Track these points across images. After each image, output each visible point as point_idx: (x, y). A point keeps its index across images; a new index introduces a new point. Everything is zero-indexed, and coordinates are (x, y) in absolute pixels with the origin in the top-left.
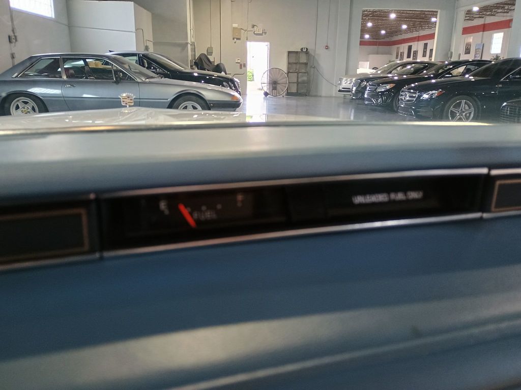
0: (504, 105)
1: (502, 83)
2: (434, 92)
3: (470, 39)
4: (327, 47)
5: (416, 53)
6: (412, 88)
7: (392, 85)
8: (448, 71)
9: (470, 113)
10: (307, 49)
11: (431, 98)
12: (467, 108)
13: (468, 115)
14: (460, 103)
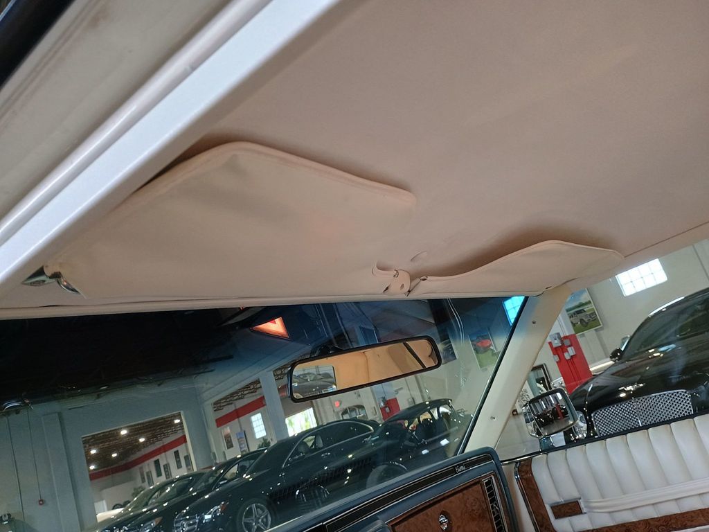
0: (297, 493)
1: (284, 470)
2: (216, 508)
3: (227, 430)
4: (42, 502)
5: (167, 467)
6: (187, 514)
7: (158, 520)
8: (222, 477)
9: (266, 517)
10: (9, 515)
11: (215, 516)
12: (260, 512)
13: (265, 520)
14: (251, 509)
